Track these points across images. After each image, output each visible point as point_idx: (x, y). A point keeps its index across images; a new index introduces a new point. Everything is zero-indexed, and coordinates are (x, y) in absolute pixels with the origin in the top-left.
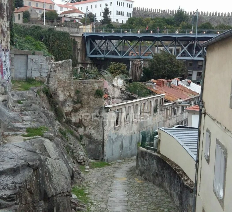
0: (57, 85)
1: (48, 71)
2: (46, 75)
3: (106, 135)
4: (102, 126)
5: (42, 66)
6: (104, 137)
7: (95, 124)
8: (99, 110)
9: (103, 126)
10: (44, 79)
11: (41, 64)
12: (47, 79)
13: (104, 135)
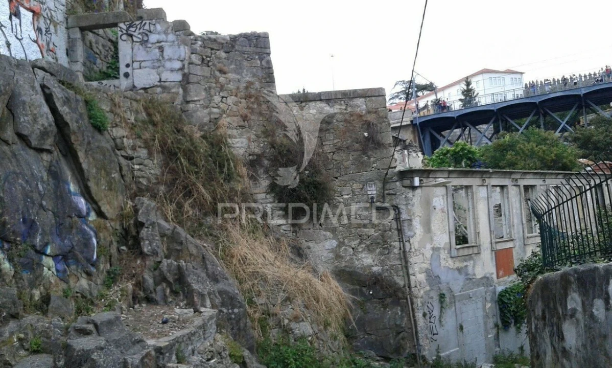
0: (218, 107)
1: (184, 65)
2: (178, 77)
3: (417, 269)
4: (397, 238)
5: (162, 51)
6: (412, 278)
7: (372, 232)
8: (380, 185)
9: (401, 240)
10: (173, 90)
11: (160, 44)
12: (181, 91)
13: (411, 272)
